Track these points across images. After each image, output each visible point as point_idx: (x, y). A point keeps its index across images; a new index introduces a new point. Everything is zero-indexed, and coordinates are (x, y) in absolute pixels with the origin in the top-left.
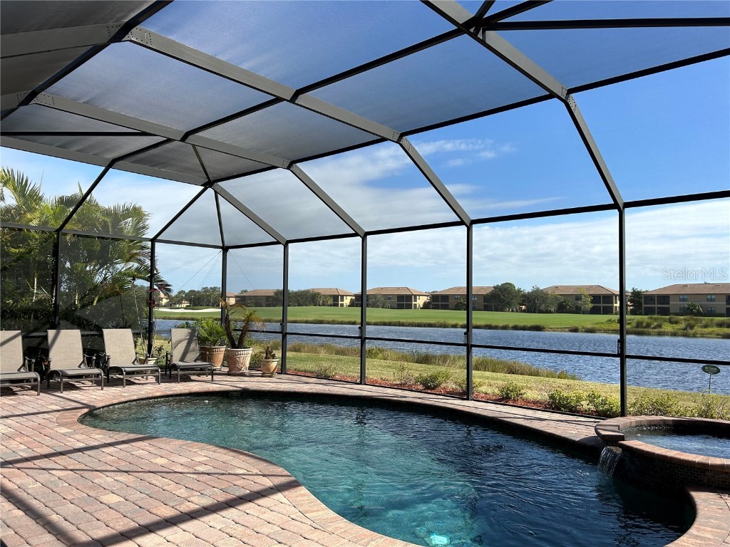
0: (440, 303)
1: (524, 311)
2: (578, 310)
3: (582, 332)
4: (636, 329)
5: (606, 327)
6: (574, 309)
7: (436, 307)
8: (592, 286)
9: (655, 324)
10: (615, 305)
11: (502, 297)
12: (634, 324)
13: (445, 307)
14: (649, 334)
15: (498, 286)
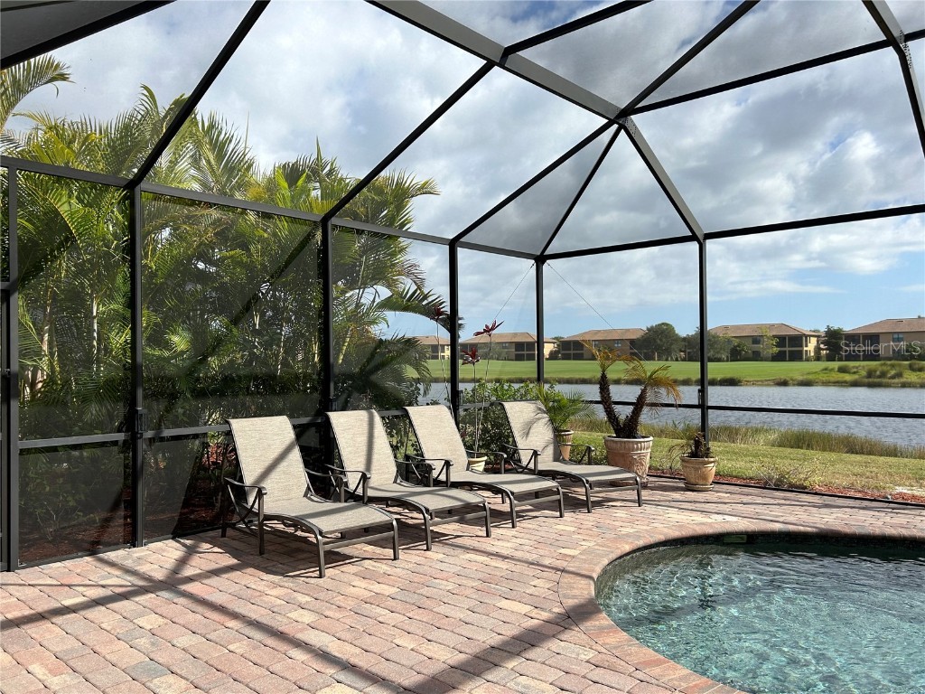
0: (572, 352)
1: (684, 360)
2: (756, 357)
3: (794, 385)
4: (866, 380)
5: (824, 377)
6: (751, 355)
7: (566, 357)
8: (773, 325)
9: (893, 372)
10: (805, 349)
11: (659, 342)
12: (864, 373)
13: (579, 357)
14: (887, 386)
15: (652, 327)
